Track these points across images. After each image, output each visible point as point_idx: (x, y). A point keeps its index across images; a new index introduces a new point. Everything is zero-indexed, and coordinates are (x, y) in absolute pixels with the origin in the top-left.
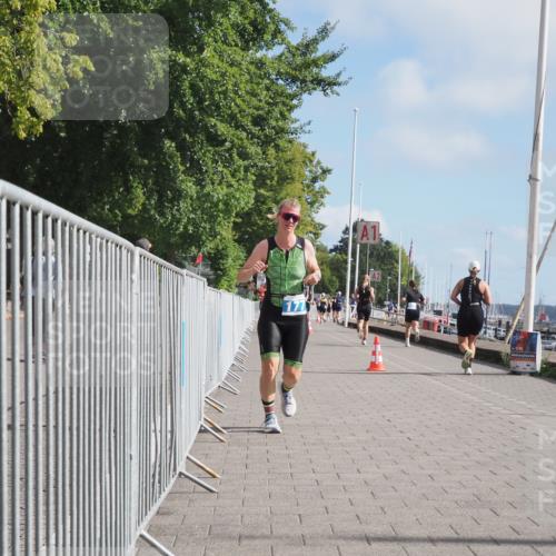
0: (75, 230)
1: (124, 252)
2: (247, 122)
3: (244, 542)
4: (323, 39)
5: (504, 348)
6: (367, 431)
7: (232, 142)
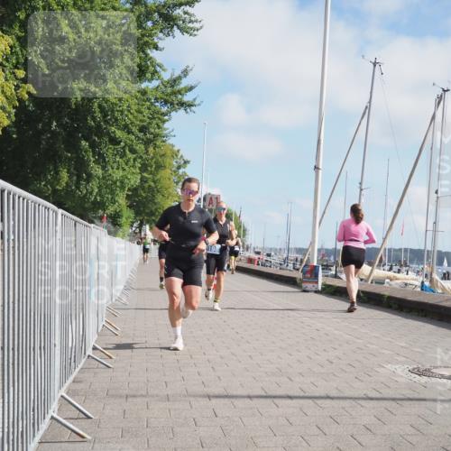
0: (17, 197)
1: (51, 212)
2: (135, 129)
3: (130, 399)
4: (185, 76)
5: (299, 275)
6: (211, 328)
7: (125, 142)
